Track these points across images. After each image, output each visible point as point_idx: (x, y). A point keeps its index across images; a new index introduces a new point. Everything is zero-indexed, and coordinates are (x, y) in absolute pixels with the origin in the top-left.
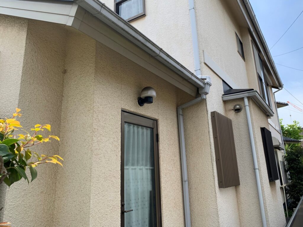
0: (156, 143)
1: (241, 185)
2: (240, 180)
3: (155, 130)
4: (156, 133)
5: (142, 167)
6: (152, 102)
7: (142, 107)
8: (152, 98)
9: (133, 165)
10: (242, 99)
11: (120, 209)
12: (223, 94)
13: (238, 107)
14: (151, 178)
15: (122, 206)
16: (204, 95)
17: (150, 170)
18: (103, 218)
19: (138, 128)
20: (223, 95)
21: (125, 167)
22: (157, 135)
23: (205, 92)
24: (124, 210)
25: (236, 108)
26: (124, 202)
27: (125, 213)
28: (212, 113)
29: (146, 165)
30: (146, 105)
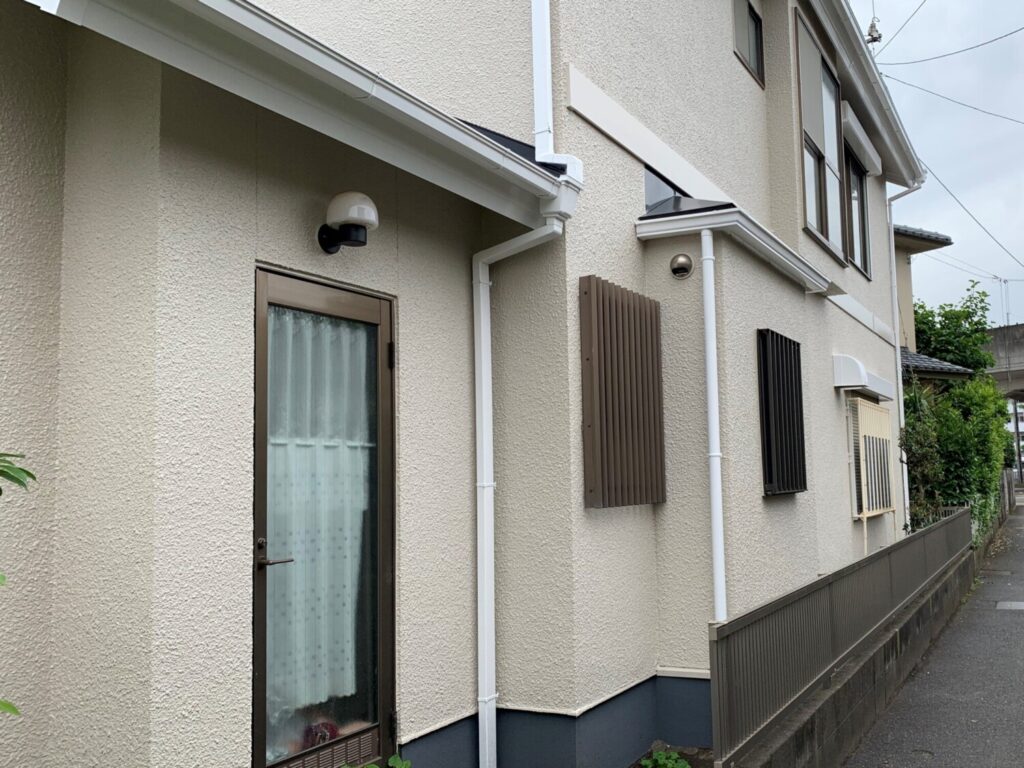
0: (389, 371)
1: (668, 502)
2: (668, 489)
3: (382, 331)
4: (389, 341)
5: (336, 440)
6: (364, 243)
7: (330, 256)
8: (362, 232)
9: (297, 432)
10: (694, 237)
11: (252, 555)
12: (644, 213)
13: (682, 260)
14: (367, 474)
15: (259, 548)
16: (556, 222)
17: (367, 452)
18: (197, 576)
19: (316, 323)
20: (641, 219)
21: (271, 440)
22: (391, 348)
23: (560, 213)
24: (265, 558)
25: (675, 266)
26: (265, 536)
27: (268, 567)
28: (582, 279)
29: (351, 437)
30: (344, 249)
